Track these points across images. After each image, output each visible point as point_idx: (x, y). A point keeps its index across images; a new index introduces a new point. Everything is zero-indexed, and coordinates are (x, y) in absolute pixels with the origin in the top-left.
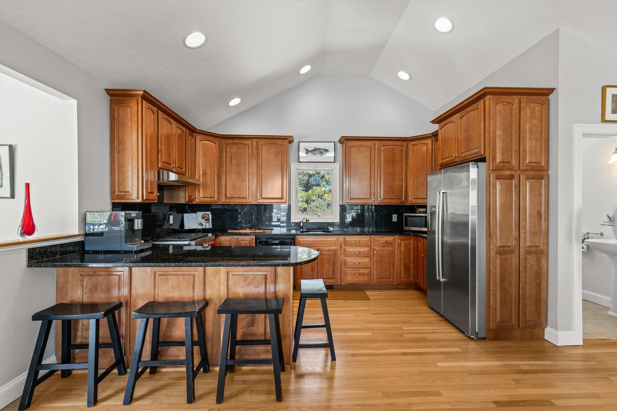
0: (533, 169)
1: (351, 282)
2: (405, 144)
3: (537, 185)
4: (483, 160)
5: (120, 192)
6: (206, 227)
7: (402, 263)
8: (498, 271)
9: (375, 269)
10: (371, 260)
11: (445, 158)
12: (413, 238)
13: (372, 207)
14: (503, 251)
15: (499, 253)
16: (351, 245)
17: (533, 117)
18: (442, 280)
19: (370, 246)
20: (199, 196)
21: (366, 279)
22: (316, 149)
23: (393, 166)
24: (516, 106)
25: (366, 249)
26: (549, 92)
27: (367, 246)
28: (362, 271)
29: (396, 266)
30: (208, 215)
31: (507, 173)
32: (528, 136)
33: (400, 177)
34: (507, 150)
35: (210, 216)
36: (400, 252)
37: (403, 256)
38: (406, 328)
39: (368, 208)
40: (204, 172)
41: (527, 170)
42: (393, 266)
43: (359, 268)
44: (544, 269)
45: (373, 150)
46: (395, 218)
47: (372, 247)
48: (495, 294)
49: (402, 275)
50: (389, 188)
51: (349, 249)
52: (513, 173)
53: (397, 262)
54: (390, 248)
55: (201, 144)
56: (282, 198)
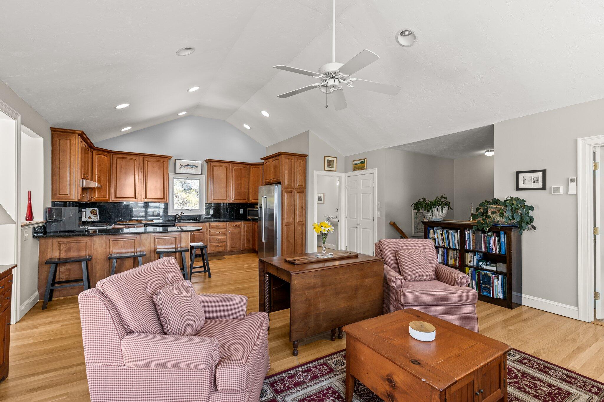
0: (300, 188)
1: (214, 251)
2: (248, 166)
3: (301, 195)
4: (280, 183)
5: (60, 195)
6: (95, 220)
7: (246, 238)
8: (286, 233)
9: (229, 242)
10: (226, 237)
11: (267, 180)
12: (252, 223)
13: (226, 205)
14: (288, 224)
15: (287, 225)
16: (214, 228)
17: (300, 166)
18: (264, 241)
19: (226, 229)
20: (95, 196)
21: (223, 248)
22: (188, 165)
23: (241, 179)
24: (293, 161)
25: (223, 230)
26: (306, 156)
27: (224, 229)
28: (221, 244)
29: (242, 240)
30: (96, 210)
31: (290, 189)
32: (298, 174)
33: (245, 186)
34: (290, 180)
35: (98, 211)
36: (245, 232)
37: (246, 233)
38: (245, 266)
39: (224, 205)
40: (99, 179)
41: (297, 189)
42: (240, 240)
43: (219, 242)
44: (304, 231)
45: (228, 169)
46: (242, 211)
47: (228, 229)
48: (285, 243)
49: (246, 245)
50: (238, 193)
51: (213, 231)
52: (292, 190)
53: (242, 237)
54: (238, 229)
55: (97, 157)
56: (163, 198)
